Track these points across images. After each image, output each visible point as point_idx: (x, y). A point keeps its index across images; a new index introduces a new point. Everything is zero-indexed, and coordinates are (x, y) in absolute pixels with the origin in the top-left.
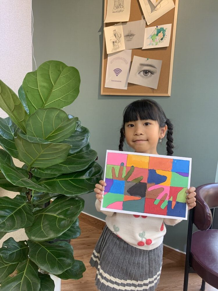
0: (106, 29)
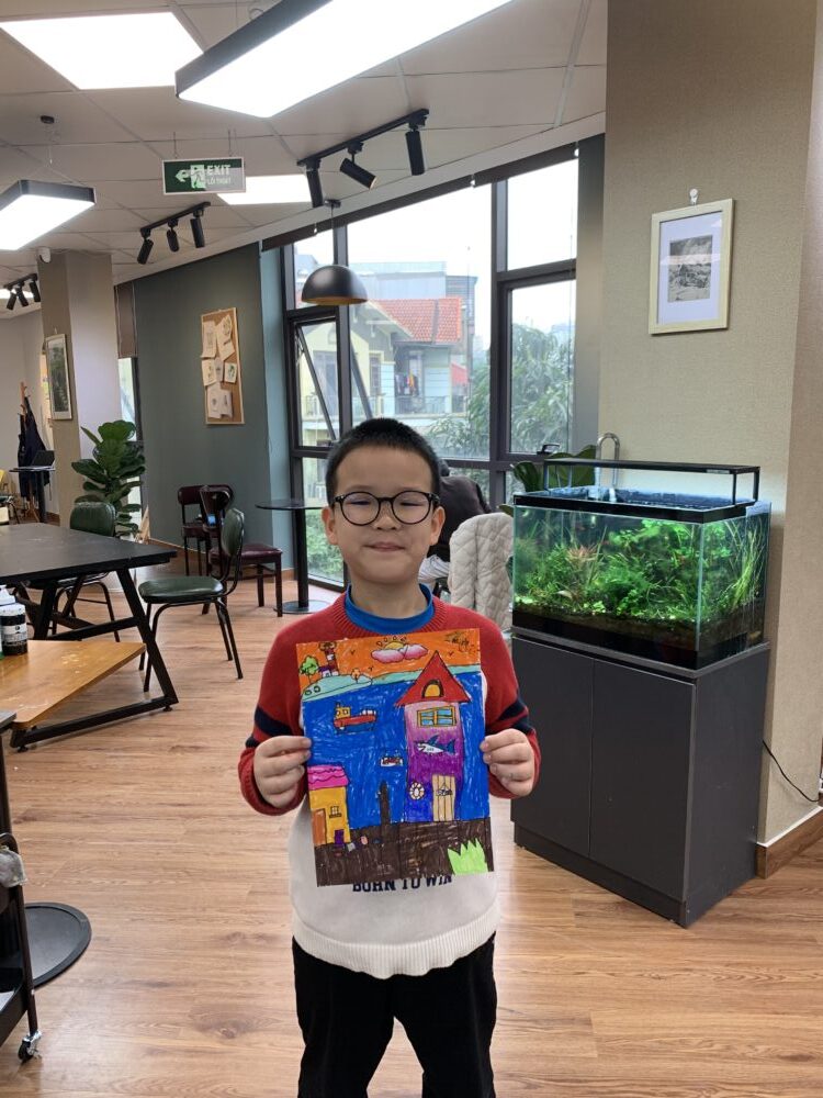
0: (204, 362)
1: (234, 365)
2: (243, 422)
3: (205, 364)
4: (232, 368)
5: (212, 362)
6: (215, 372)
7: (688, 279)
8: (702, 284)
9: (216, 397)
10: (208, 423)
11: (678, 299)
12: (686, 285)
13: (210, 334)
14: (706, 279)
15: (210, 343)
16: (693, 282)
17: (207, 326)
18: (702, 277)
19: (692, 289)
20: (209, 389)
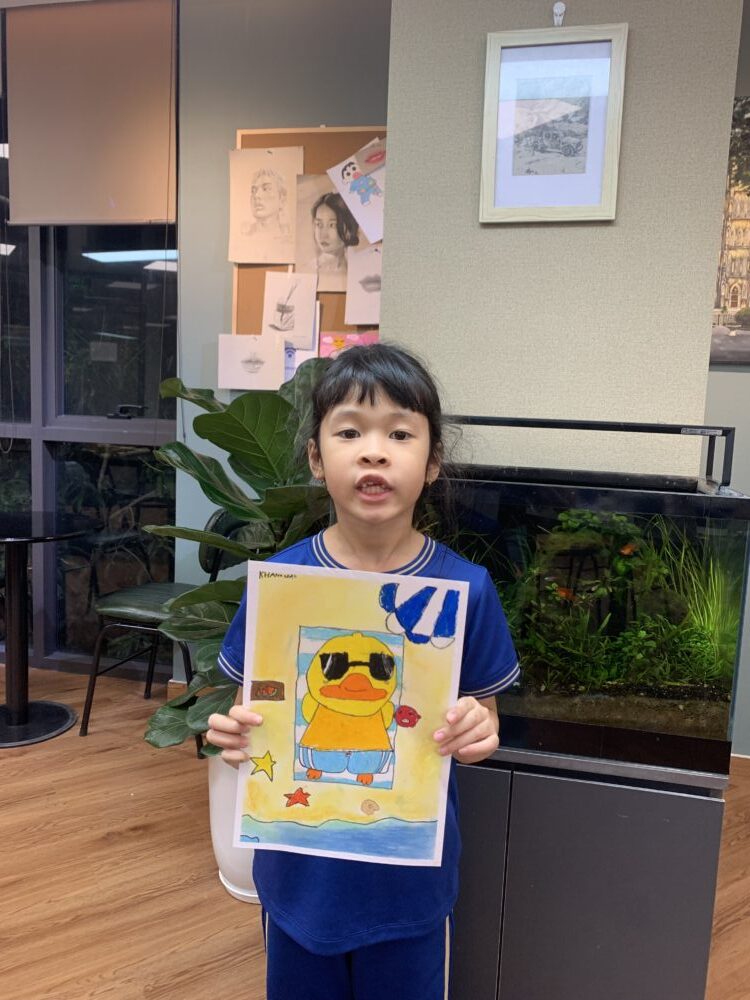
7: (546, 143)
8: (572, 151)
11: (529, 172)
12: (543, 150)
14: (579, 144)
16: (557, 147)
18: (573, 140)
19: (554, 158)
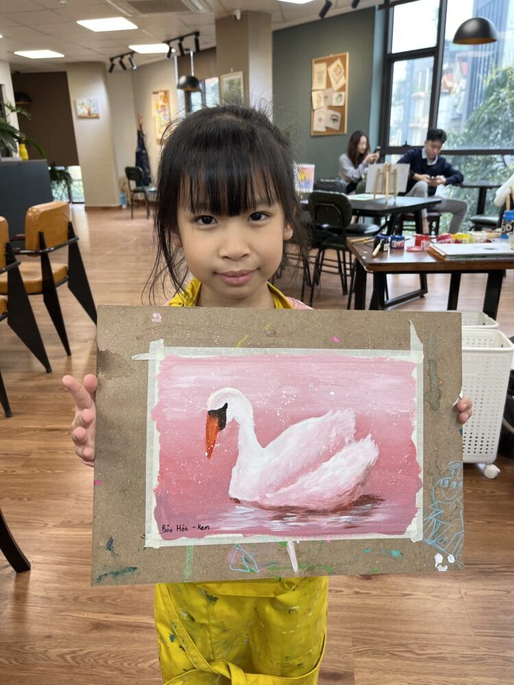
0: (313, 93)
1: (343, 93)
2: (346, 132)
3: (314, 95)
4: (340, 95)
5: (321, 93)
6: (322, 99)
9: (323, 117)
10: (312, 134)
13: (320, 73)
15: (320, 79)
17: (319, 68)
20: (316, 112)
